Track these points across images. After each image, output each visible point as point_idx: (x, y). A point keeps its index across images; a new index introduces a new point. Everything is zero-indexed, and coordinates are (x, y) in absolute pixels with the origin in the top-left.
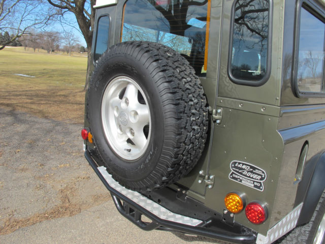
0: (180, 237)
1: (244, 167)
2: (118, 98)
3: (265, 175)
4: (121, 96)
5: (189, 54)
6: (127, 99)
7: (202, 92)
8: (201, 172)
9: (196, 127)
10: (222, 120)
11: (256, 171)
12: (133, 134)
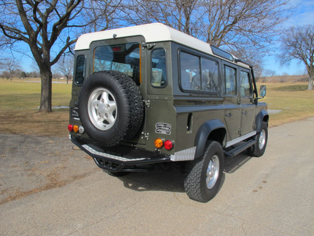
0: (135, 190)
1: (162, 125)
2: (96, 100)
3: (170, 127)
4: (99, 98)
5: (132, 76)
6: (103, 99)
7: (140, 92)
8: (142, 133)
9: (138, 108)
10: (150, 105)
11: (167, 126)
12: (107, 116)
